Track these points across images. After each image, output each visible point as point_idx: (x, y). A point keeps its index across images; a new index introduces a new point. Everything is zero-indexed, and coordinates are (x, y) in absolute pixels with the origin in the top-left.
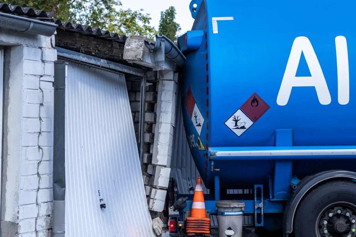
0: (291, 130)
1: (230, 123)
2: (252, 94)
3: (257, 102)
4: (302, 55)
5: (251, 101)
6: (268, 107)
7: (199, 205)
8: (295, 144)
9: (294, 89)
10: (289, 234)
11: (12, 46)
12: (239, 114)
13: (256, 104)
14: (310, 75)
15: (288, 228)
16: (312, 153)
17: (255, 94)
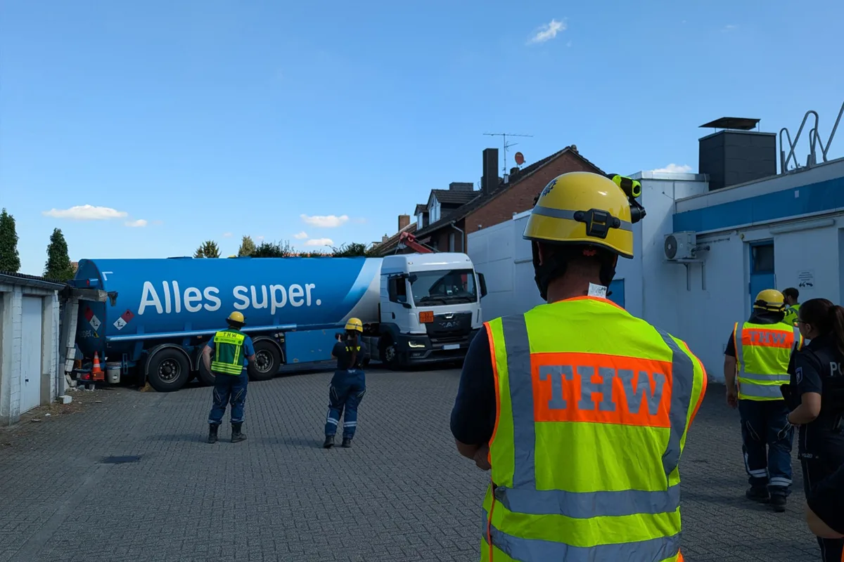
0: (144, 326)
1: (116, 324)
2: (128, 310)
4: (149, 291)
5: (126, 313)
6: (134, 315)
7: (97, 365)
8: (147, 332)
9: (146, 307)
12: (121, 319)
13: (129, 314)
14: (153, 300)
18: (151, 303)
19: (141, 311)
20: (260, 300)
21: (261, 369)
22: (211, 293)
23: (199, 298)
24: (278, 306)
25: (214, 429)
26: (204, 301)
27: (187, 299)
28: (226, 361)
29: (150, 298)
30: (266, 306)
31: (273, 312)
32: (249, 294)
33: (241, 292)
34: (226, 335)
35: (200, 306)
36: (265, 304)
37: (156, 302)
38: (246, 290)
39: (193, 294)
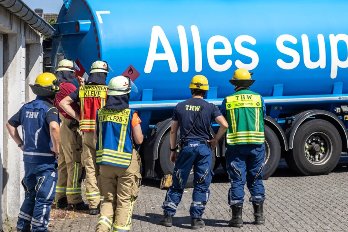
0: (152, 89)
2: (129, 65)
3: (132, 71)
4: (159, 39)
5: (128, 70)
6: (139, 74)
8: (155, 99)
9: (155, 62)
10: (155, 160)
11: (31, 44)
13: (131, 72)
14: (164, 53)
15: (154, 156)
16: (167, 105)
17: (131, 65)
18: (161, 57)
19: (148, 69)
20: (315, 57)
21: (314, 160)
22: (245, 45)
23: (227, 51)
24: (341, 66)
25: (236, 210)
26: (235, 56)
27: (212, 53)
28: (248, 129)
29: (160, 50)
30: (323, 66)
31: (334, 75)
32: (299, 48)
33: (287, 44)
34: (240, 98)
35: (228, 64)
36: (322, 63)
37: (169, 56)
38: (294, 41)
39: (219, 46)
